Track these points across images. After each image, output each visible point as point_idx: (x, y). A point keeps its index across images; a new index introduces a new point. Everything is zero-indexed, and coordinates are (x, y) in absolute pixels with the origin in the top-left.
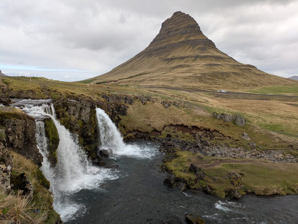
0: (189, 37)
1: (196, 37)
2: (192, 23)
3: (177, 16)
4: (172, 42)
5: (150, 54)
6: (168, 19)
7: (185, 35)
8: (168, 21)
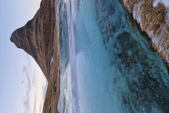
0: (25, 35)
1: (25, 31)
2: (16, 33)
3: (13, 40)
4: (28, 44)
5: (36, 56)
6: (15, 45)
7: (24, 37)
8: (16, 45)
